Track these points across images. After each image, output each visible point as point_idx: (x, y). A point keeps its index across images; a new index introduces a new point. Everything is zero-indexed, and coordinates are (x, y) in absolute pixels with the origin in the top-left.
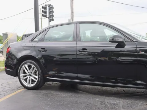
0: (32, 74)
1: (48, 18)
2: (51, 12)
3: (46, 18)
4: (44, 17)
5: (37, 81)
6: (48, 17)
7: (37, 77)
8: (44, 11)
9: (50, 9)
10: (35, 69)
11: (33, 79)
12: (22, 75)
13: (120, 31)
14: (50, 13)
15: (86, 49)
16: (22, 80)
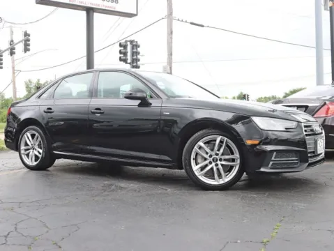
0: (36, 147)
1: (130, 63)
2: (135, 53)
3: (126, 63)
4: (122, 62)
5: (40, 156)
6: (129, 61)
7: (41, 151)
8: (123, 51)
9: (133, 48)
10: (39, 139)
11: (37, 154)
12: (23, 147)
13: (144, 81)
14: (133, 55)
15: (99, 109)
16: (23, 156)
